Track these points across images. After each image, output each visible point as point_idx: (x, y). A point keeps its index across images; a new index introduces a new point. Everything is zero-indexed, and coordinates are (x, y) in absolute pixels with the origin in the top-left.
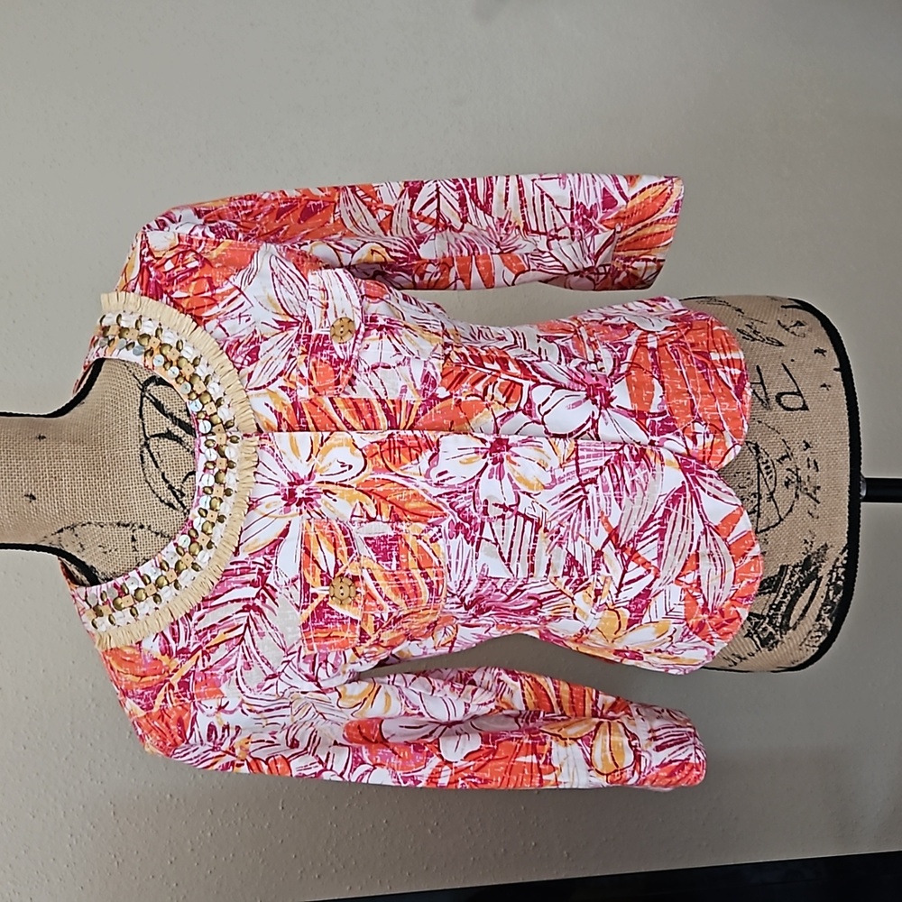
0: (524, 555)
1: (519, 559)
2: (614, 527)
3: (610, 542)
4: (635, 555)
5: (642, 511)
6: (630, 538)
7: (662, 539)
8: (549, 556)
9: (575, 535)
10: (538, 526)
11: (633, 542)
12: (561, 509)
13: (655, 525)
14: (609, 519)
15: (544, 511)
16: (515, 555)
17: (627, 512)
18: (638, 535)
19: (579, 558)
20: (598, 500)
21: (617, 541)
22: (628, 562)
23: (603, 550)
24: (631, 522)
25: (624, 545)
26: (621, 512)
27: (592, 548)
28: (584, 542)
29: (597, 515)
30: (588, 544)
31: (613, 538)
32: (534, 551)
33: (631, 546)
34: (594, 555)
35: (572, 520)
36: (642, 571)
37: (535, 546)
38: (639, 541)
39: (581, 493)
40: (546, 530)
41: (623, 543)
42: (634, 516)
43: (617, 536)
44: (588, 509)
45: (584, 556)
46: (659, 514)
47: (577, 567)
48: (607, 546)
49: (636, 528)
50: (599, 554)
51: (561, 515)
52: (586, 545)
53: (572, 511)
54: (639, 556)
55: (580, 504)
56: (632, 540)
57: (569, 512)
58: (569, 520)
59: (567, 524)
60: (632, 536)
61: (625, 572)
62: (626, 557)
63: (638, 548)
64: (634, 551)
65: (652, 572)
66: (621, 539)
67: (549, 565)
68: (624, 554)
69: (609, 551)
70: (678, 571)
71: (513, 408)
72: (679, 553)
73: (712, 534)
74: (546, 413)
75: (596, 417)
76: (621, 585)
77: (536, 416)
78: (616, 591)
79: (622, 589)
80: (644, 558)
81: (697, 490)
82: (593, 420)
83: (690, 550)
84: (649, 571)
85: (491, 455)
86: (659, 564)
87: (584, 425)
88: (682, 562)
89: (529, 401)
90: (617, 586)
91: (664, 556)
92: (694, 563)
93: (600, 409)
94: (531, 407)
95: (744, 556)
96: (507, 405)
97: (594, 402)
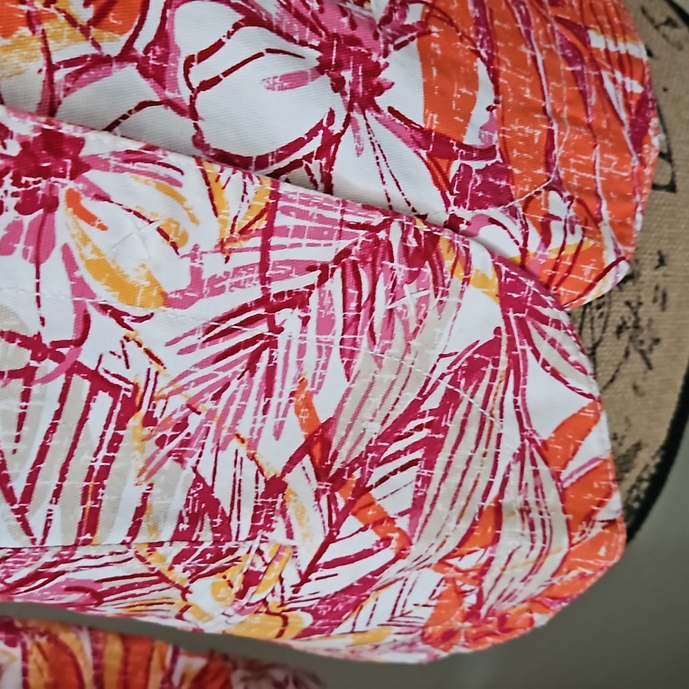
0: (76, 482)
1: (57, 494)
2: (323, 420)
3: (306, 460)
4: (363, 501)
5: (397, 388)
6: (356, 455)
7: (430, 465)
8: (144, 488)
9: (224, 433)
10: (130, 407)
11: (363, 464)
12: (202, 365)
13: (419, 428)
14: (316, 400)
15: (155, 367)
16: (47, 481)
17: (360, 387)
18: (377, 449)
19: (222, 493)
20: (302, 351)
21: (324, 457)
22: (343, 516)
23: (288, 478)
24: (366, 414)
25: (340, 472)
26: (347, 384)
27: (260, 470)
28: (243, 452)
29: (290, 386)
30: (252, 457)
31: (317, 450)
32: (104, 472)
33: (357, 474)
34: (262, 486)
35: (226, 395)
36: (369, 539)
37: (109, 460)
38: (377, 463)
39: (263, 328)
40: (149, 420)
41: (337, 465)
42: (375, 400)
43: (327, 444)
44: (271, 372)
45: (237, 488)
46: (433, 402)
47: (213, 516)
48: (298, 466)
49: (375, 429)
50: (276, 486)
51: (198, 382)
52: (247, 461)
53: (229, 373)
54: (371, 503)
55: (255, 357)
56: (360, 461)
57: (222, 375)
58: (217, 397)
59: (210, 405)
60: (361, 448)
61: (330, 539)
62: (341, 504)
63: (372, 482)
64: (362, 489)
65: (394, 544)
66: (336, 454)
67: (140, 512)
68: (337, 494)
69: (302, 482)
70: (451, 545)
71: (112, 46)
72: (461, 502)
73: (534, 463)
74: (206, 85)
75: (336, 128)
76: (313, 567)
77: (175, 87)
78: (297, 580)
79: (313, 576)
80: (380, 509)
81: (524, 351)
82: (327, 134)
83: (484, 499)
84: (386, 541)
85: (16, 182)
86: (413, 526)
87: (299, 143)
88: (465, 525)
89: (163, 37)
90: (304, 569)
91: (427, 509)
92: (490, 530)
93: (350, 108)
94: (164, 58)
95: (589, 518)
96: (93, 30)
97: (338, 86)
